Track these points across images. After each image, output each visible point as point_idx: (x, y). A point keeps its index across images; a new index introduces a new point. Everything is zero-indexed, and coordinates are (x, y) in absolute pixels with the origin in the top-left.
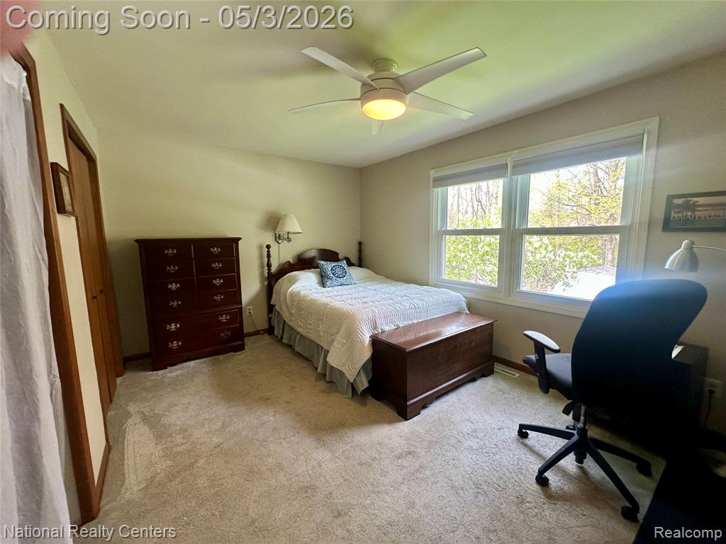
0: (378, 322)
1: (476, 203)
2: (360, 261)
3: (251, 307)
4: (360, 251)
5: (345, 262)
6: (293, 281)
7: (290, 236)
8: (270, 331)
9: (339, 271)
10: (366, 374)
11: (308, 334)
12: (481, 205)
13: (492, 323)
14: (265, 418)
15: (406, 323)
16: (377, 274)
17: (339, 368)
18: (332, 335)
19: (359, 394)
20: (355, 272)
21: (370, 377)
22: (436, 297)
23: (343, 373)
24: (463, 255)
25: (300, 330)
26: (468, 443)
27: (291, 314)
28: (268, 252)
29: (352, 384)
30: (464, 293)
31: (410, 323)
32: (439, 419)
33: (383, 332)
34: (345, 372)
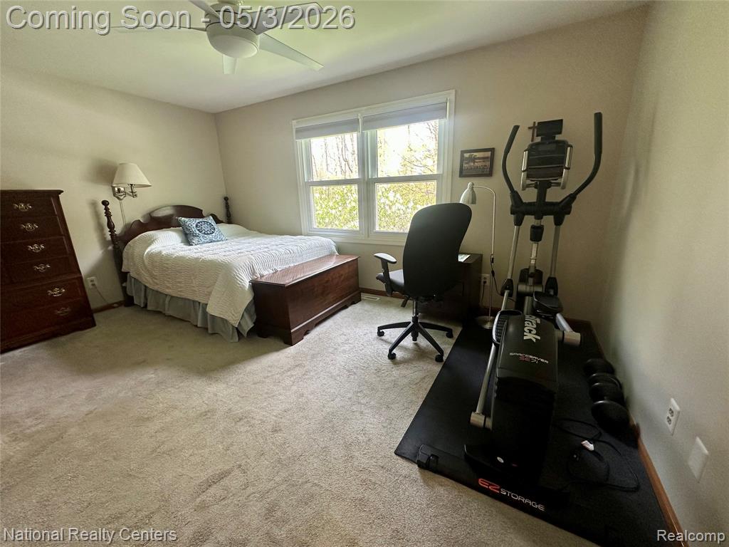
0: (256, 267)
1: (343, 163)
2: (229, 217)
3: (93, 278)
4: (227, 206)
5: (211, 218)
6: (150, 242)
7: (135, 190)
8: (128, 302)
9: (205, 227)
10: (251, 316)
11: (179, 293)
12: (349, 165)
13: (357, 259)
14: (145, 377)
15: (284, 267)
16: (250, 230)
17: (222, 316)
18: (208, 287)
19: (245, 335)
20: (224, 228)
21: (255, 317)
22: (309, 243)
23: (226, 320)
24: (334, 211)
25: (167, 291)
26: (342, 348)
27: (152, 276)
28: (107, 209)
29: (237, 328)
30: (334, 238)
31: (287, 266)
32: (320, 339)
33: (262, 276)
34: (228, 319)
